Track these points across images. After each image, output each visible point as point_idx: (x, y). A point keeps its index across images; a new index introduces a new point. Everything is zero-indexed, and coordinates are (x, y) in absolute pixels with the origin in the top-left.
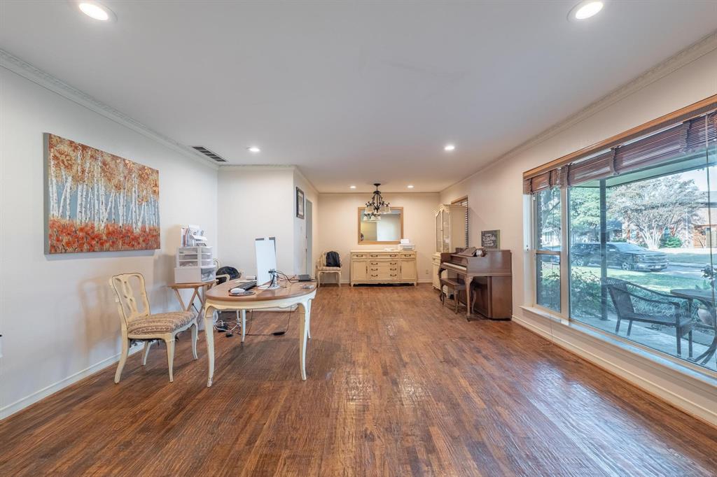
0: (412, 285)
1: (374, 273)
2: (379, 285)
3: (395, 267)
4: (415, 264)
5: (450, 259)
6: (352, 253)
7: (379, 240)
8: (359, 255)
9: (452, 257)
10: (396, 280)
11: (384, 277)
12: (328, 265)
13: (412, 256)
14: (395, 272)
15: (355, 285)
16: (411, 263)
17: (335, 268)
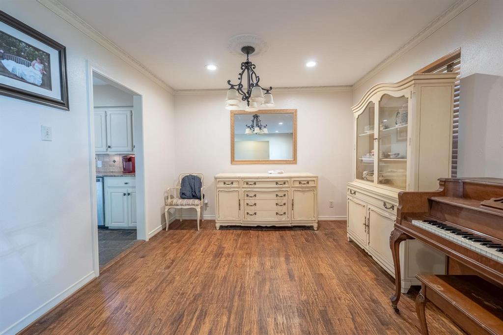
0: (310, 228)
1: (251, 210)
2: (259, 228)
3: (285, 200)
4: (315, 197)
5: (426, 208)
6: (216, 178)
7: (271, 158)
8: (228, 182)
9: (431, 202)
10: (284, 221)
11: (266, 216)
12: (183, 196)
13: (311, 184)
14: (284, 209)
15: (222, 227)
16: (310, 195)
17: (191, 201)
